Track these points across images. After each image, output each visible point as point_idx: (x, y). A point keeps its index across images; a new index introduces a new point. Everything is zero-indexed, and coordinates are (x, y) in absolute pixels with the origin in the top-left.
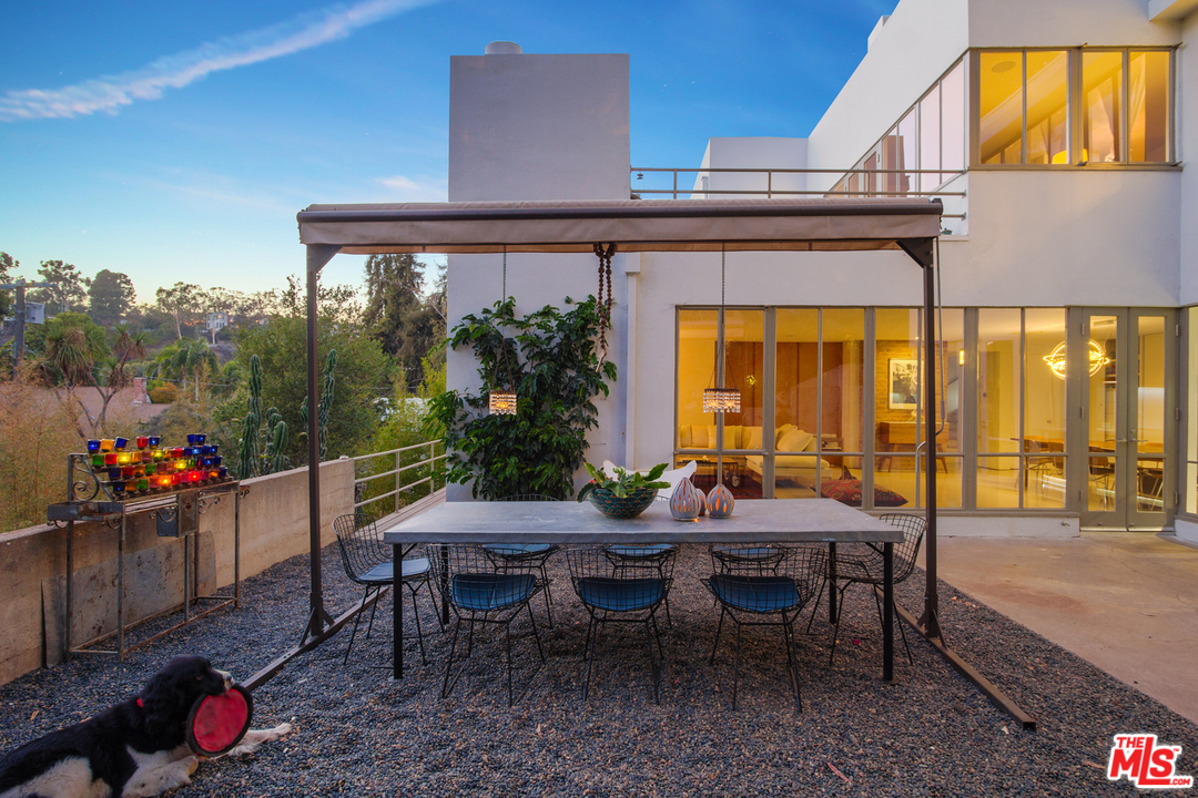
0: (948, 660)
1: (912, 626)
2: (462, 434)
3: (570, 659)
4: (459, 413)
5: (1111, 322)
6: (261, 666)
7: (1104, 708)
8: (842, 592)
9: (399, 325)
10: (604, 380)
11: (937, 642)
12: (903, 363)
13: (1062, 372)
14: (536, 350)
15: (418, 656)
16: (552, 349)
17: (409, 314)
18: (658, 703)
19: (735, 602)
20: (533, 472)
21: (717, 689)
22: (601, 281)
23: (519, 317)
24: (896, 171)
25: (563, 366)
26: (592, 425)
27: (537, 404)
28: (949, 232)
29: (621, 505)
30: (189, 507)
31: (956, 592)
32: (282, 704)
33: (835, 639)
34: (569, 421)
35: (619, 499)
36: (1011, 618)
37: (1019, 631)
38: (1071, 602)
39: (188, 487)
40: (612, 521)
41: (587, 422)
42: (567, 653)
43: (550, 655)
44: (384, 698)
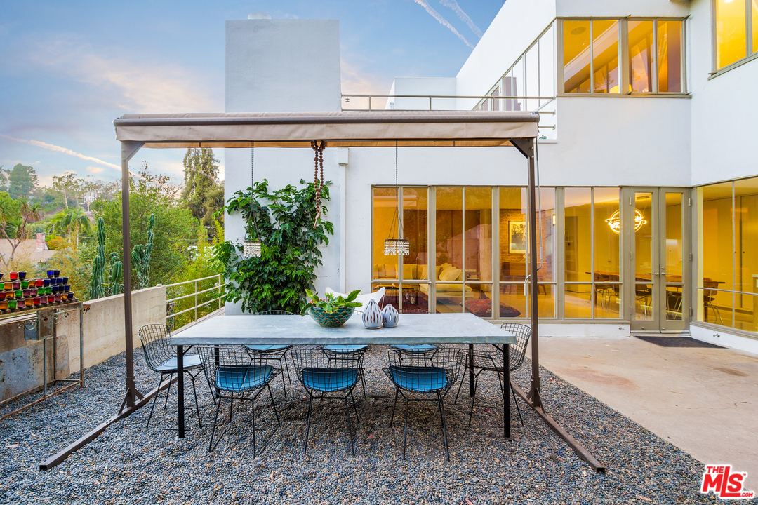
0: (547, 422)
1: (523, 399)
2: (235, 270)
3: (298, 422)
4: (232, 256)
5: (647, 197)
6: (91, 428)
7: (649, 457)
8: (476, 377)
9: (204, 199)
10: (326, 234)
11: (539, 410)
12: (518, 223)
13: (618, 229)
14: (282, 214)
15: (196, 421)
16: (292, 214)
17: (210, 192)
18: (354, 455)
19: (404, 385)
20: (280, 295)
21: (393, 444)
22: (316, 166)
23: (270, 193)
24: (510, 98)
25: (299, 225)
26: (318, 264)
27: (283, 251)
28: (544, 138)
29: (330, 318)
30: (46, 319)
31: (552, 374)
32: (100, 457)
33: (472, 408)
34: (304, 261)
35: (329, 314)
36: (587, 392)
37: (593, 402)
38: (626, 381)
39: (46, 306)
40: (324, 329)
41: (315, 262)
42: (296, 418)
43: (285, 420)
44: (170, 452)
